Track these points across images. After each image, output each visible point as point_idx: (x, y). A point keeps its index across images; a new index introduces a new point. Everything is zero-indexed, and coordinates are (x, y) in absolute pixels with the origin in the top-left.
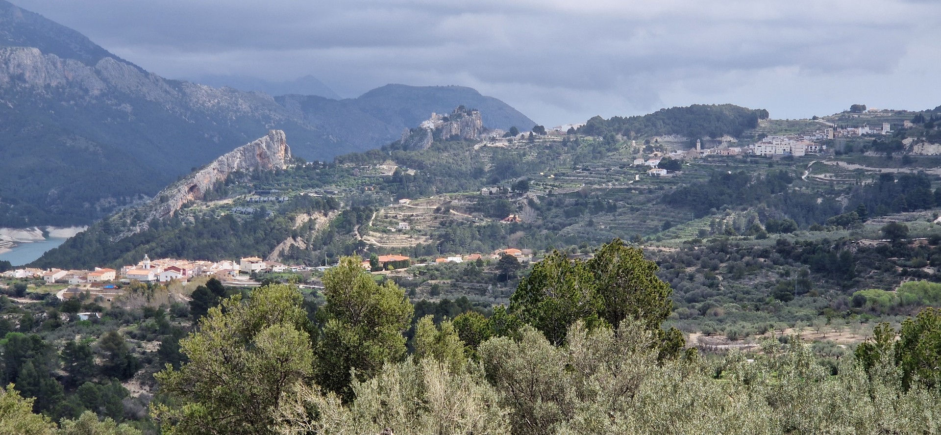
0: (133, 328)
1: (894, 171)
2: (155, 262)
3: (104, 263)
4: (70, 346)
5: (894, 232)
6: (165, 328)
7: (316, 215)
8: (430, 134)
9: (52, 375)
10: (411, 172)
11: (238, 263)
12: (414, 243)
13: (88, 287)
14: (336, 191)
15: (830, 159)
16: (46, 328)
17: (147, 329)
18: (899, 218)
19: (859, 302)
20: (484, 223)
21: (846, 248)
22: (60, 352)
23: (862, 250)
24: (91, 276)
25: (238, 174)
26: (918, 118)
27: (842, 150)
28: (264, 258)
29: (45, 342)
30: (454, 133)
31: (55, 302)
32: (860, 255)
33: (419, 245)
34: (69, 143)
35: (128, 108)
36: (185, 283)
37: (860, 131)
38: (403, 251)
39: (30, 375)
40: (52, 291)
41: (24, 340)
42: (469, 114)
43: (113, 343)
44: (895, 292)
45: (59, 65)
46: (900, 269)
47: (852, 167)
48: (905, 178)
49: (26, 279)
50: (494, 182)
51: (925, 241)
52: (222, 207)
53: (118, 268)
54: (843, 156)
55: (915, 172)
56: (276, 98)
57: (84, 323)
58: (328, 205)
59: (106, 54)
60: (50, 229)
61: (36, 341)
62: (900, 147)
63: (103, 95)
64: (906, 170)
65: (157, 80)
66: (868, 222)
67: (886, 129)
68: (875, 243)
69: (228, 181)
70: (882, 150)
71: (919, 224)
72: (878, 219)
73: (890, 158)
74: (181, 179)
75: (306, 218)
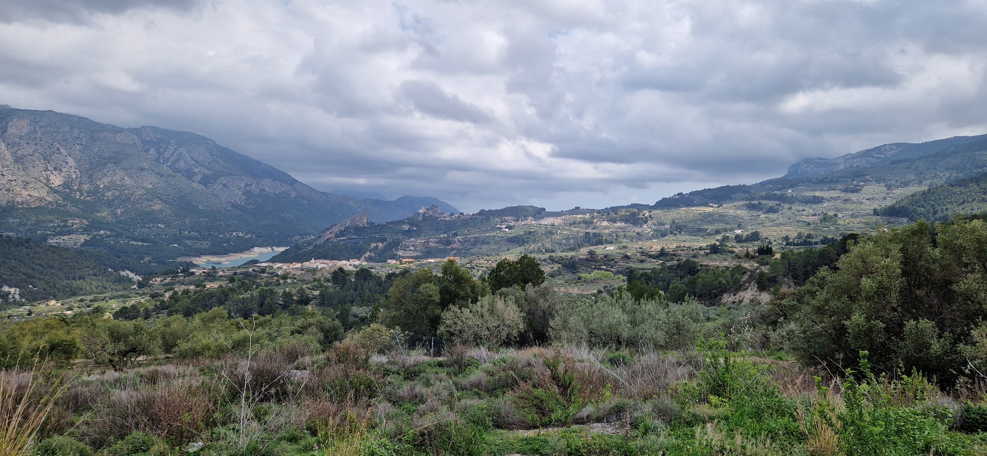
0: (309, 285)
1: (591, 231)
2: (317, 261)
3: (297, 261)
4: (284, 292)
5: (591, 253)
6: (321, 286)
7: (379, 243)
8: (421, 215)
9: (277, 303)
10: (415, 228)
11: (349, 261)
12: (416, 254)
13: (290, 270)
14: (387, 236)
15: (568, 226)
16: (274, 285)
17: (314, 286)
18: (593, 248)
19: (580, 278)
20: (441, 248)
22: (280, 295)
23: (580, 260)
24: (291, 266)
25: (348, 228)
26: (599, 212)
27: (572, 223)
28: (359, 259)
29: (274, 291)
30: (430, 214)
31: (277, 276)
32: (579, 261)
33: (417, 255)
34: (283, 215)
35: (306, 202)
36: (328, 269)
37: (578, 216)
38: (412, 257)
39: (269, 303)
40: (276, 271)
41: (266, 290)
42: (436, 207)
43: (301, 292)
44: (592, 275)
45: (279, 185)
46: (594, 267)
47: (575, 229)
48: (594, 234)
49: (266, 267)
50: (445, 233)
51: (602, 257)
52: (342, 240)
53: (302, 263)
54: (572, 225)
55: (598, 231)
56: (363, 200)
57: (289, 283)
58: (383, 240)
59: (297, 181)
60: (274, 248)
61: (271, 290)
62: (592, 223)
63: (296, 197)
64: (594, 231)
65: (317, 191)
66: (582, 249)
67: (588, 216)
68: (584, 257)
69: (345, 230)
70: (586, 224)
71: (600, 250)
72: (585, 248)
73: (589, 226)
74: (326, 229)
75: (375, 245)
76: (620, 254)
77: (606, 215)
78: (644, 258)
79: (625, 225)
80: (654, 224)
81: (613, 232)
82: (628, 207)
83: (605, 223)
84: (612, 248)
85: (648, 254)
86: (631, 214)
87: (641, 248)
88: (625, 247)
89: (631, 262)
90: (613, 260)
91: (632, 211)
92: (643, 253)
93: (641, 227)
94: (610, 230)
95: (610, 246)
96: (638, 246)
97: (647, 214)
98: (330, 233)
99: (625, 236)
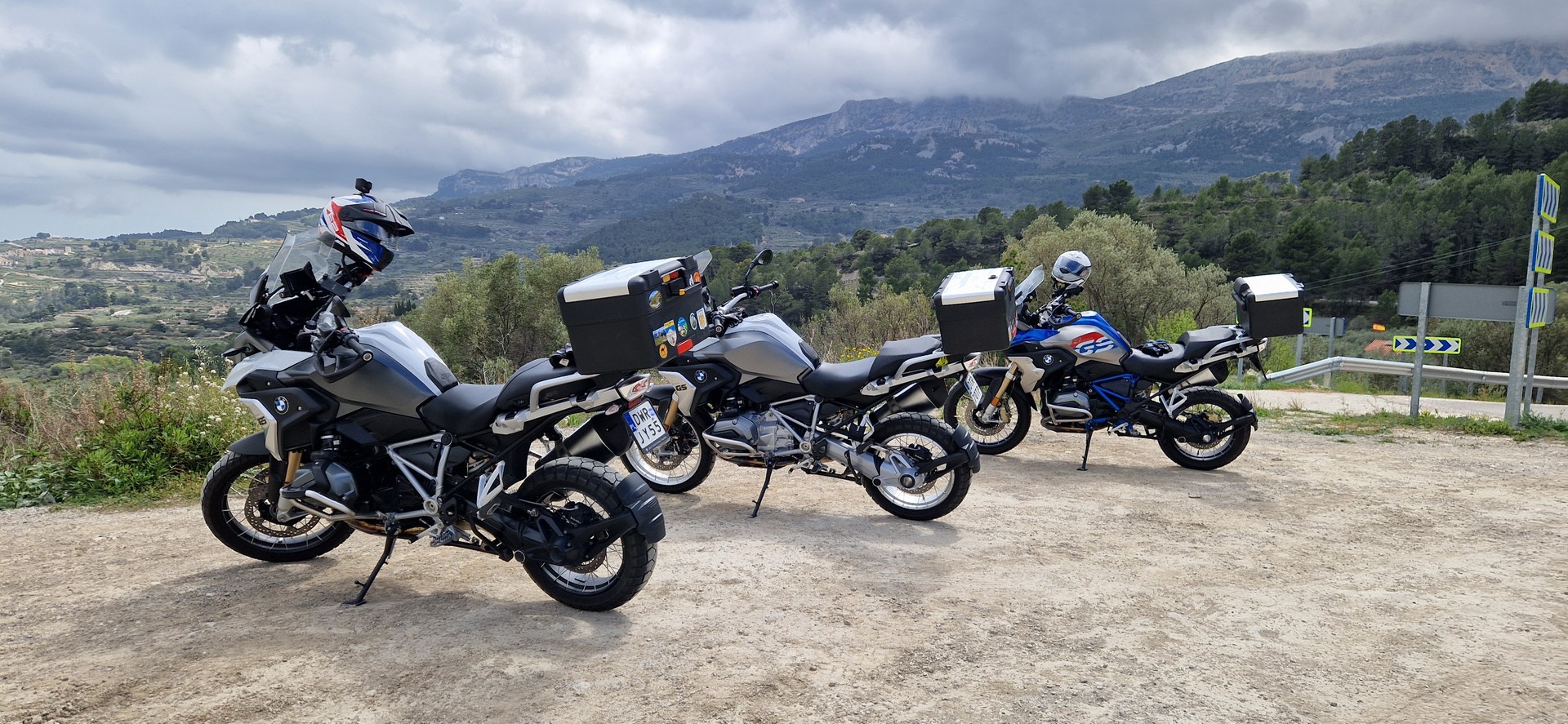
1: (77, 280)
5: (80, 323)
15: (22, 272)
18: (84, 313)
19: (56, 372)
21: (41, 335)
23: (55, 336)
26: (94, 244)
27: (32, 265)
32: (53, 340)
37: (46, 252)
44: (85, 364)
46: (87, 348)
47: (41, 278)
48: (85, 286)
51: (106, 329)
54: (33, 270)
55: (94, 281)
62: (80, 264)
64: (86, 280)
66: (58, 316)
67: (68, 251)
68: (65, 331)
70: (66, 266)
71: (99, 317)
72: (66, 314)
73: (72, 272)
76: (145, 322)
77: (111, 250)
78: (195, 328)
79: (154, 269)
80: (213, 268)
81: (128, 283)
82: (157, 235)
83: (109, 266)
84: (127, 312)
85: (202, 321)
86: (164, 250)
87: (188, 311)
88: (155, 310)
89: (169, 336)
90: (130, 334)
91: (167, 243)
92: (192, 320)
93: (187, 272)
94: (121, 279)
95: (122, 309)
96: (182, 308)
97: (198, 250)
99: (154, 290)
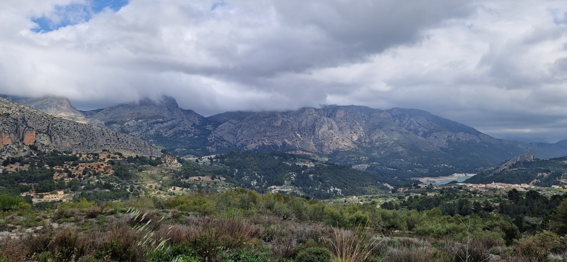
0: (492, 199)
2: (496, 183)
3: (483, 183)
4: (475, 202)
6: (500, 200)
7: (544, 173)
9: (471, 209)
11: (520, 185)
13: (478, 188)
14: (550, 168)
16: (468, 197)
17: (495, 200)
22: (472, 203)
24: (479, 186)
25: (519, 162)
28: (528, 184)
29: (468, 201)
31: (470, 191)
34: (472, 154)
35: (487, 146)
36: (504, 189)
39: (465, 208)
40: (469, 189)
41: (463, 200)
43: (486, 203)
45: (469, 136)
49: (462, 185)
52: (514, 170)
53: (486, 184)
56: (530, 143)
57: (478, 197)
58: (547, 171)
59: (481, 133)
60: (467, 174)
61: (466, 200)
63: (480, 143)
65: (494, 139)
69: (516, 164)
74: (502, 163)
75: (541, 174)
98: (505, 166)
